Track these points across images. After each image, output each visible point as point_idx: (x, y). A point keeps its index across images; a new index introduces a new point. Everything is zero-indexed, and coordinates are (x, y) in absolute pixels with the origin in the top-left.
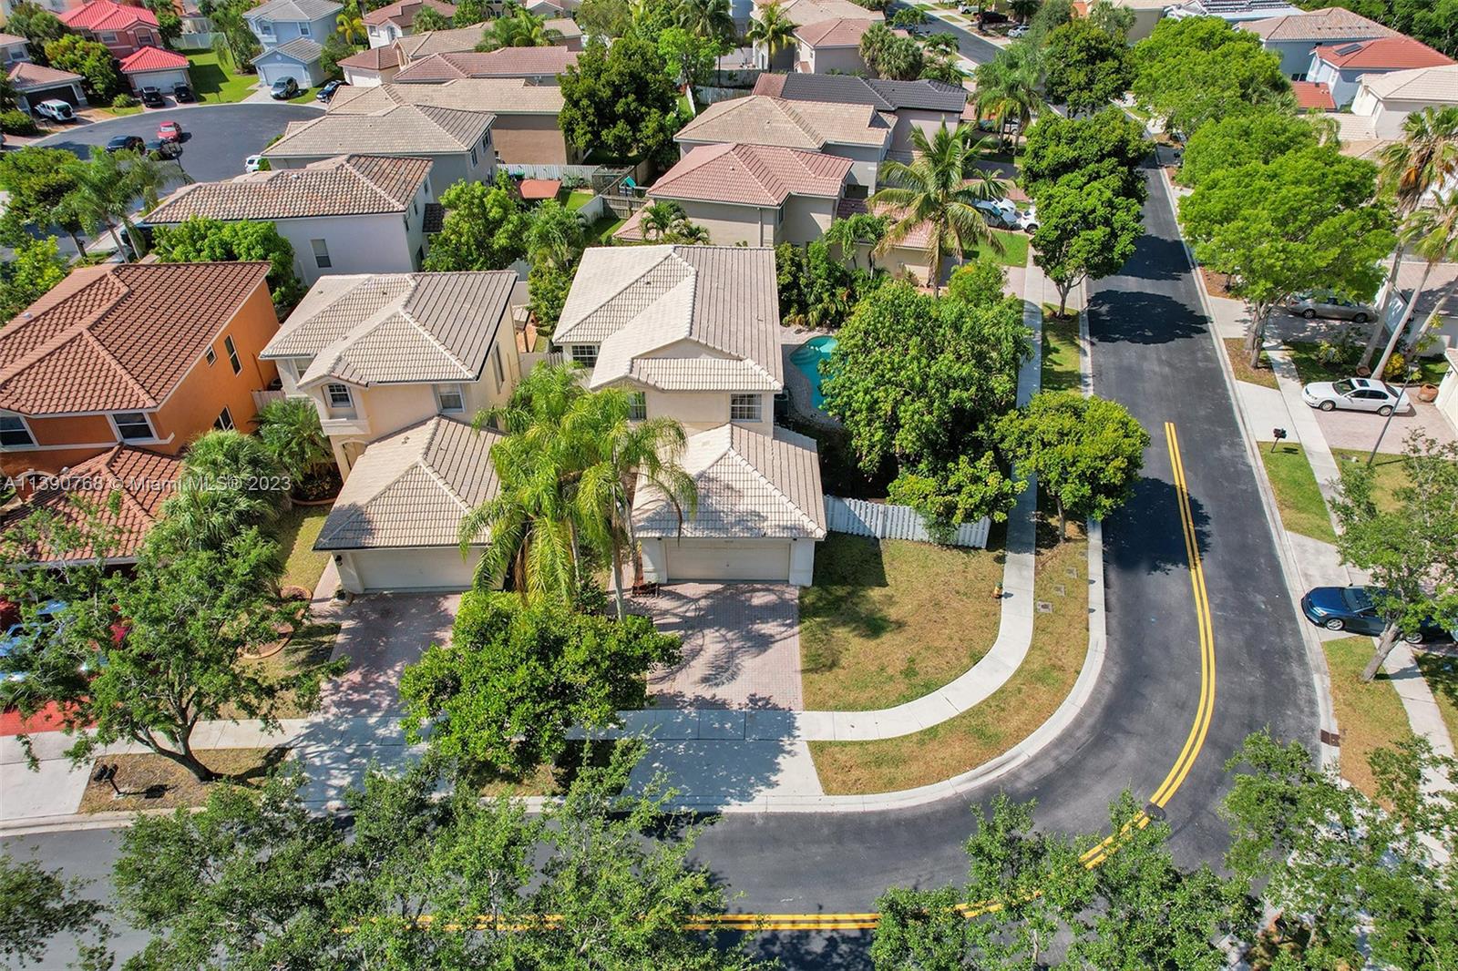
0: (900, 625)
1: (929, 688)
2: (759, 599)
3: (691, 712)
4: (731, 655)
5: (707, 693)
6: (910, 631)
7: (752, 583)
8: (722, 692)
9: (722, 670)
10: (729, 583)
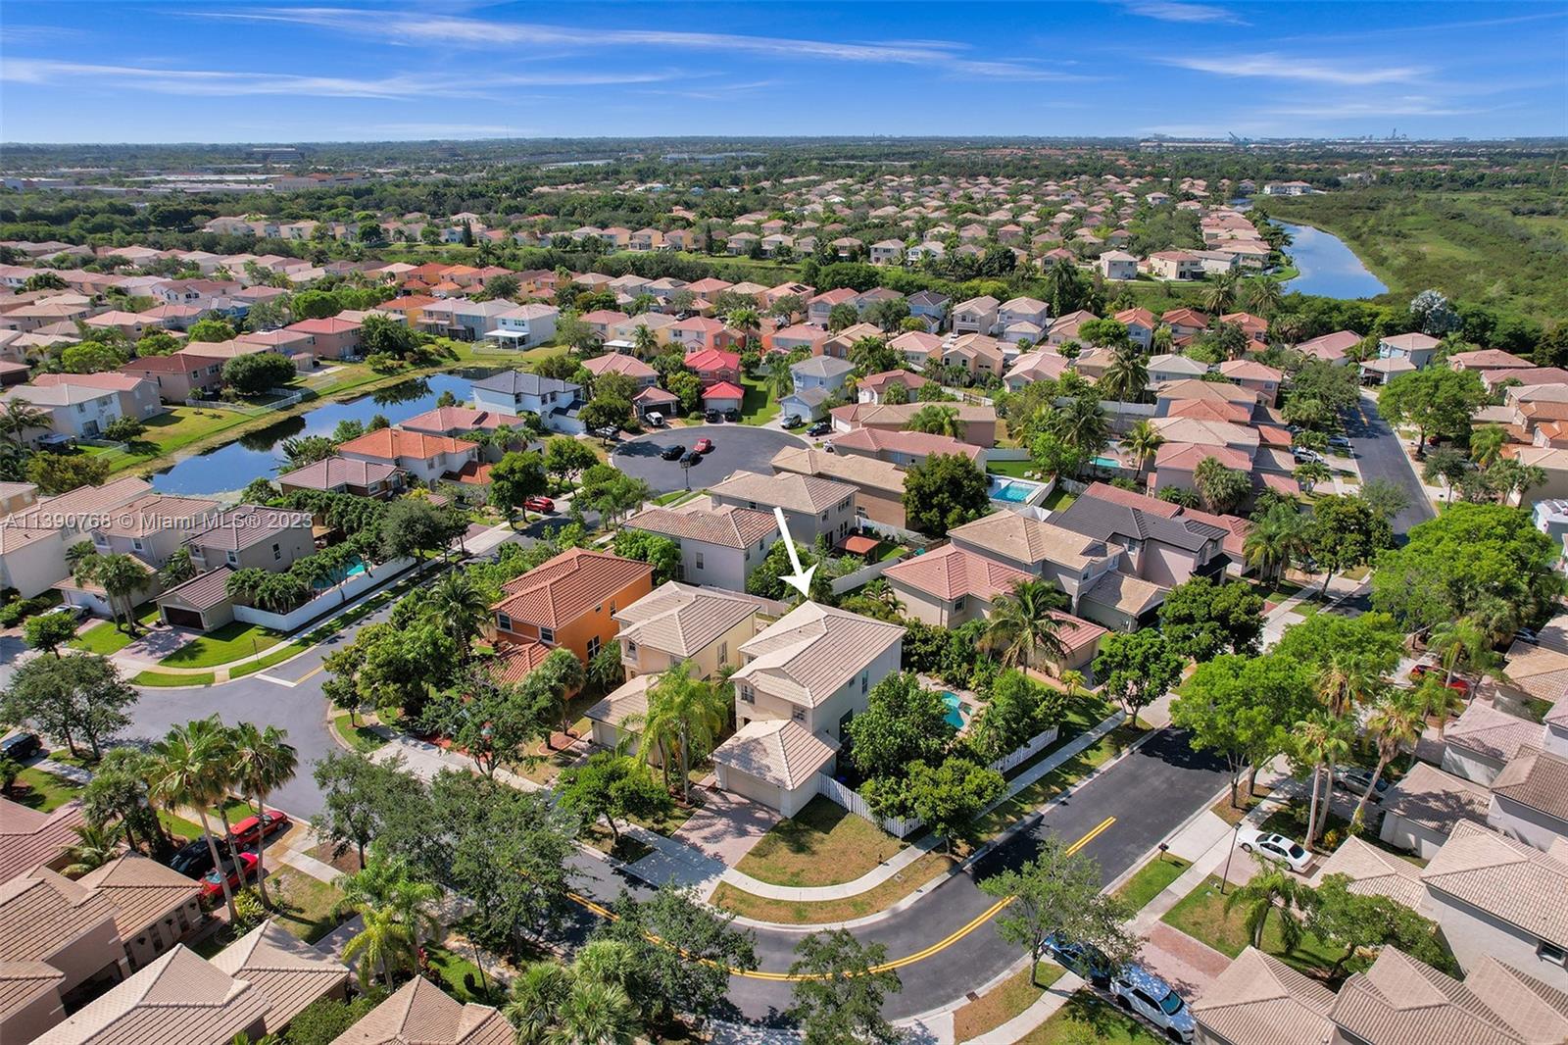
0: (814, 853)
1: (797, 885)
2: (760, 815)
3: (686, 848)
4: (725, 832)
5: (699, 843)
6: (816, 858)
7: (762, 805)
8: (705, 846)
9: (716, 838)
10: (753, 801)
